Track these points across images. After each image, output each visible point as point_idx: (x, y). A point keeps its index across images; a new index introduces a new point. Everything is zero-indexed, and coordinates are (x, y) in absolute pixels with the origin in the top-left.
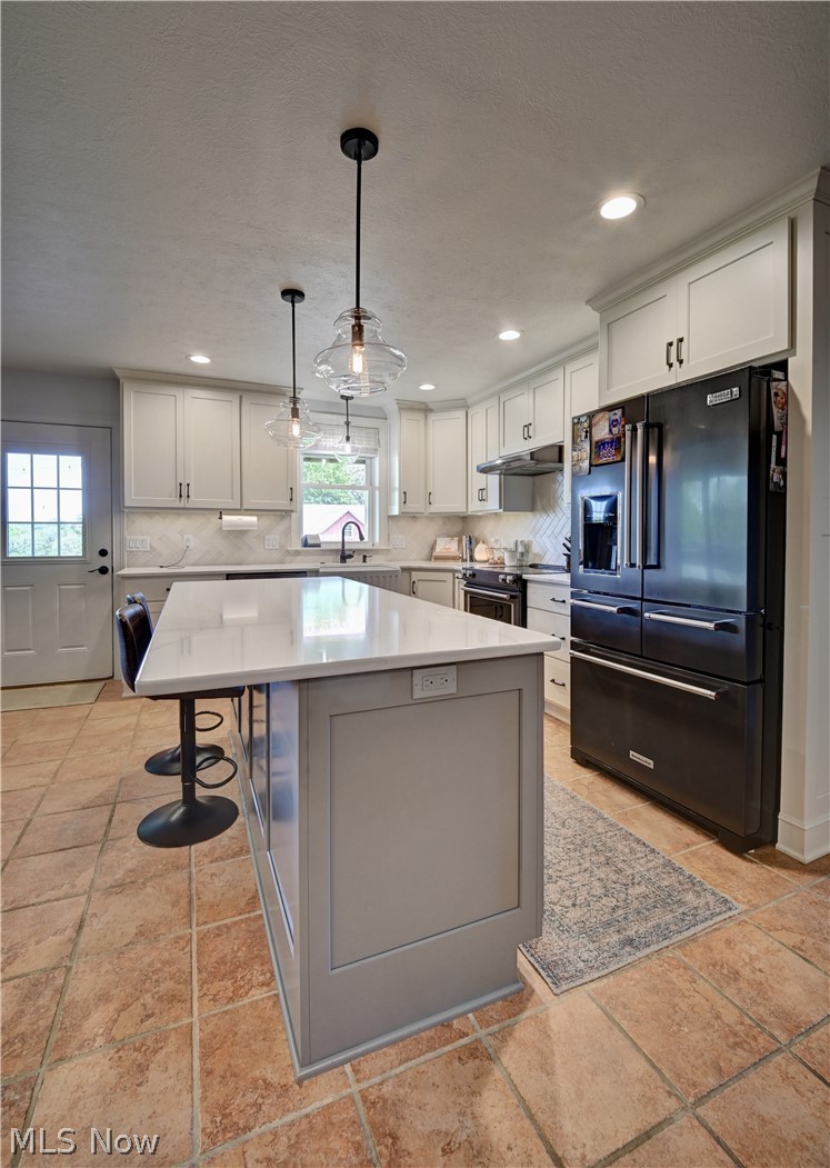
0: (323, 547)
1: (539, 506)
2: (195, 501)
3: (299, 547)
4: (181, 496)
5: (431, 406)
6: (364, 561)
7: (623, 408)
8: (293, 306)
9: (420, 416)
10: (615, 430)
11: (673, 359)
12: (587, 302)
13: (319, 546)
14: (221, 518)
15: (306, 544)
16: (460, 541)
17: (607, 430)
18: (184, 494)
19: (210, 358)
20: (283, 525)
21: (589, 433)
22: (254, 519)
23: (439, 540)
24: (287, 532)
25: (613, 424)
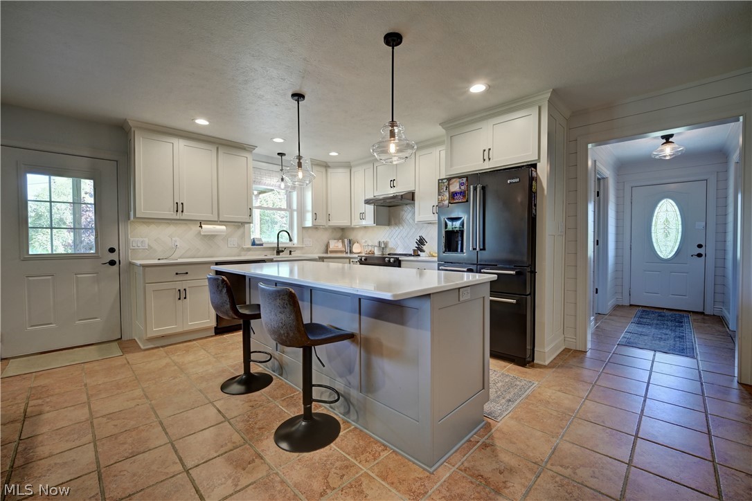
0: (264, 246)
1: (393, 222)
2: (186, 215)
3: (250, 246)
4: (177, 211)
5: (329, 164)
6: (290, 254)
7: (467, 178)
8: (298, 104)
9: (323, 170)
10: (462, 187)
11: (486, 157)
12: (440, 124)
13: (262, 245)
14: (201, 227)
15: (254, 244)
16: (343, 242)
17: (458, 187)
18: (180, 210)
19: (208, 121)
20: (240, 232)
21: (448, 187)
22: (224, 227)
23: (330, 241)
24: (243, 236)
25: (461, 184)
